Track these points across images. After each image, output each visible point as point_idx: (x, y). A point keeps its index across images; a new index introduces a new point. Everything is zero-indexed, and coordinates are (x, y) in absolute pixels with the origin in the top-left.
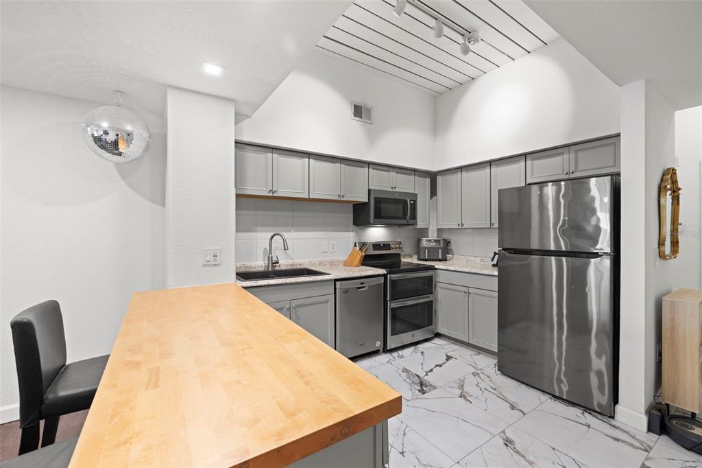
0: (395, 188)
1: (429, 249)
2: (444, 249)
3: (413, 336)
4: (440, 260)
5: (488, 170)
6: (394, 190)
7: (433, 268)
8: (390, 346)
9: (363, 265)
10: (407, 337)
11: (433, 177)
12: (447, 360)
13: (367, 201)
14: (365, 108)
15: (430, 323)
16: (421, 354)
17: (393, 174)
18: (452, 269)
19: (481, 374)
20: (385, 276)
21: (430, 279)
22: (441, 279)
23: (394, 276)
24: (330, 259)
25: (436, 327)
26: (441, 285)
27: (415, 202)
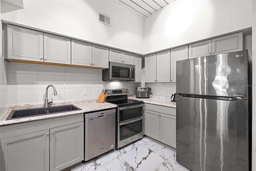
0: (124, 62)
1: (141, 92)
2: (148, 93)
3: (132, 139)
4: (146, 98)
5: (169, 53)
6: (123, 63)
7: (142, 102)
8: (119, 146)
9: (106, 101)
10: (129, 140)
11: (143, 58)
12: (149, 153)
13: (108, 68)
14: (106, 17)
15: (141, 130)
16: (135, 149)
17: (122, 55)
18: (152, 103)
19: (167, 164)
20: (116, 108)
21: (141, 108)
22: (147, 108)
23: (121, 109)
24: (88, 99)
25: (144, 132)
26: (147, 111)
27: (134, 69)
